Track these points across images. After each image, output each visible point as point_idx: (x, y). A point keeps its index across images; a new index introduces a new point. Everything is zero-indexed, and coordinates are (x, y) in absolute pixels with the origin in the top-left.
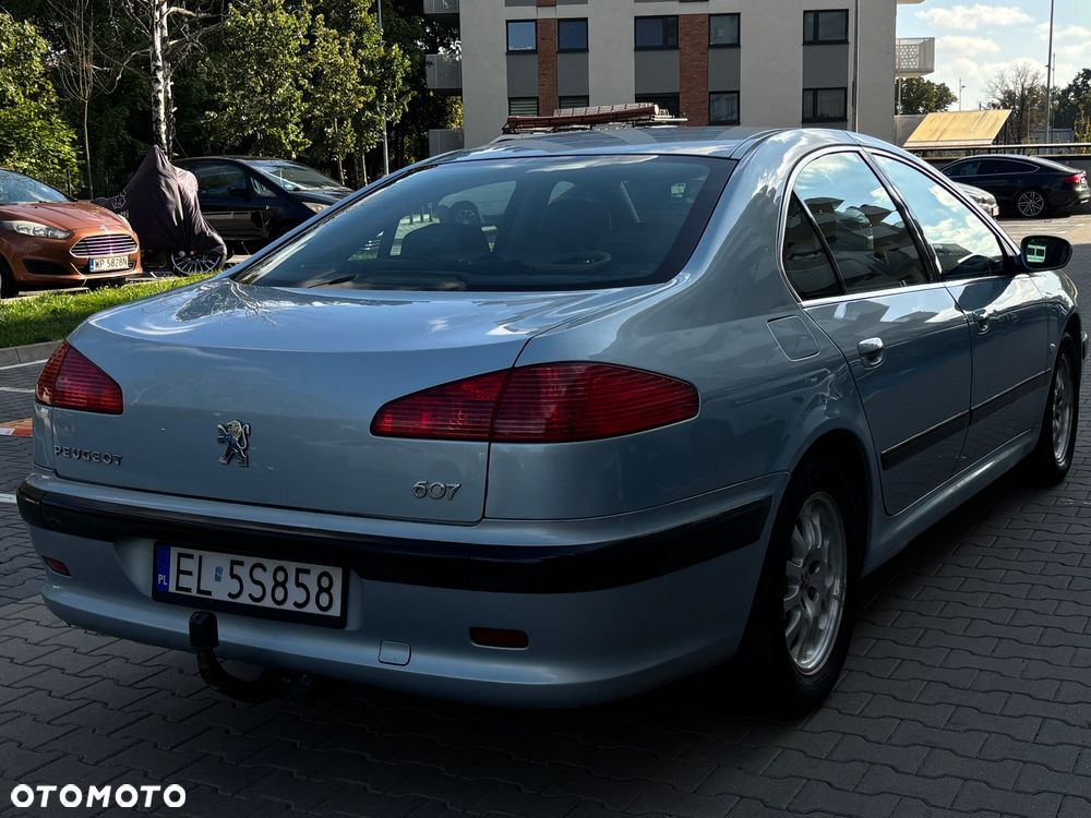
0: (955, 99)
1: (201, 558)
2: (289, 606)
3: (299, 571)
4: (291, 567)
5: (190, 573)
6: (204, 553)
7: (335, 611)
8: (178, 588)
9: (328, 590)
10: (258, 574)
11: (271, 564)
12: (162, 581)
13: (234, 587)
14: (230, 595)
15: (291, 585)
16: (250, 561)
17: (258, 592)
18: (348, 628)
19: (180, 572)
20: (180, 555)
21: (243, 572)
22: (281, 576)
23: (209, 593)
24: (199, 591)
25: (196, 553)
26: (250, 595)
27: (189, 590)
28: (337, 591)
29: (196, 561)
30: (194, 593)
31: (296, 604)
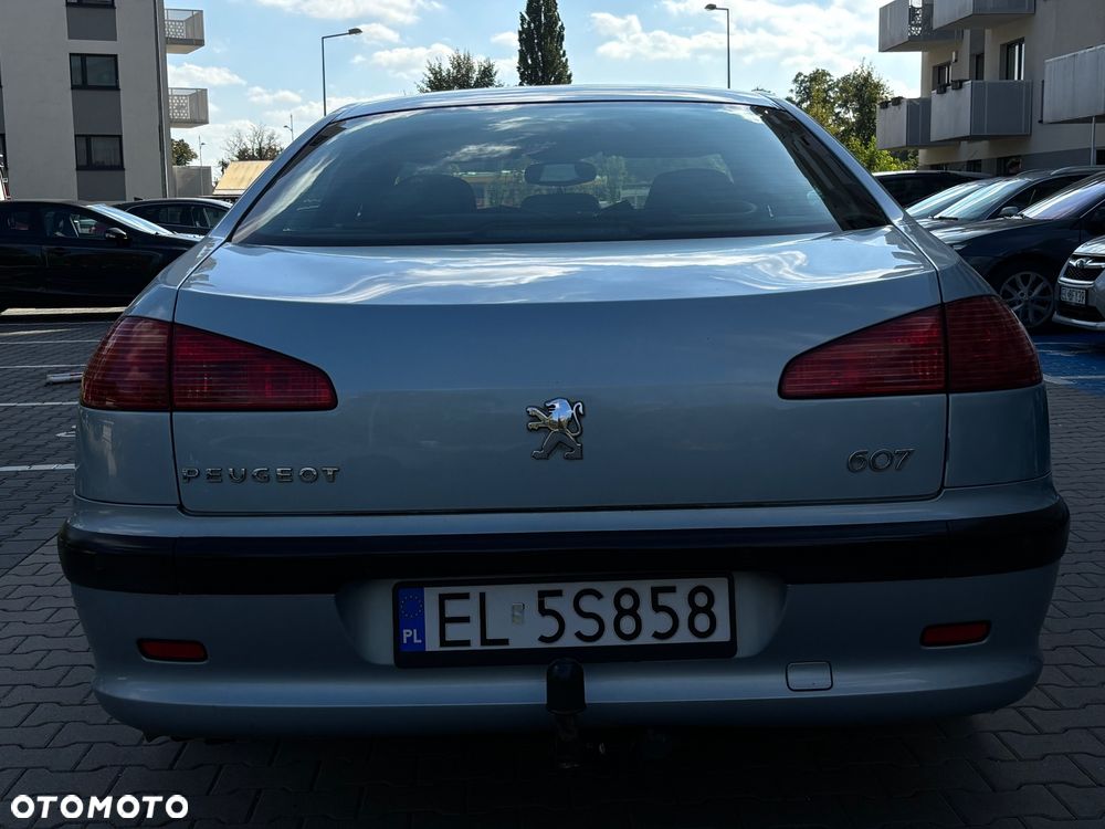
0: (195, 156)
1: (482, 596)
2: (645, 639)
3: (655, 592)
4: (644, 588)
5: (466, 620)
6: (489, 590)
7: (722, 635)
8: (443, 642)
9: (707, 610)
10: (588, 604)
11: (609, 589)
12: (410, 639)
13: (550, 627)
14: (542, 639)
15: (645, 610)
16: (571, 589)
17: (590, 627)
18: (739, 654)
19: (444, 620)
20: (443, 598)
21: (563, 605)
22: (627, 602)
23: (505, 642)
24: (484, 641)
25: (474, 591)
26: (579, 635)
27: (467, 643)
28: (721, 609)
29: (474, 602)
30: (476, 645)
31: (656, 635)
